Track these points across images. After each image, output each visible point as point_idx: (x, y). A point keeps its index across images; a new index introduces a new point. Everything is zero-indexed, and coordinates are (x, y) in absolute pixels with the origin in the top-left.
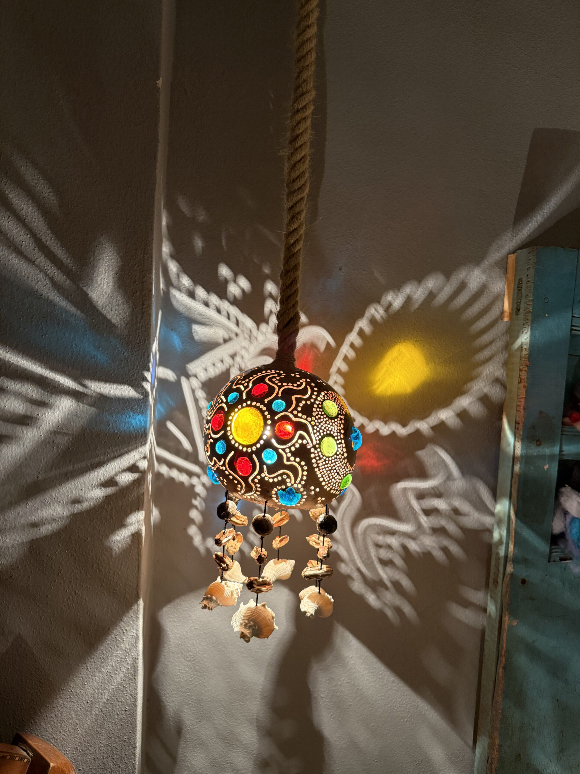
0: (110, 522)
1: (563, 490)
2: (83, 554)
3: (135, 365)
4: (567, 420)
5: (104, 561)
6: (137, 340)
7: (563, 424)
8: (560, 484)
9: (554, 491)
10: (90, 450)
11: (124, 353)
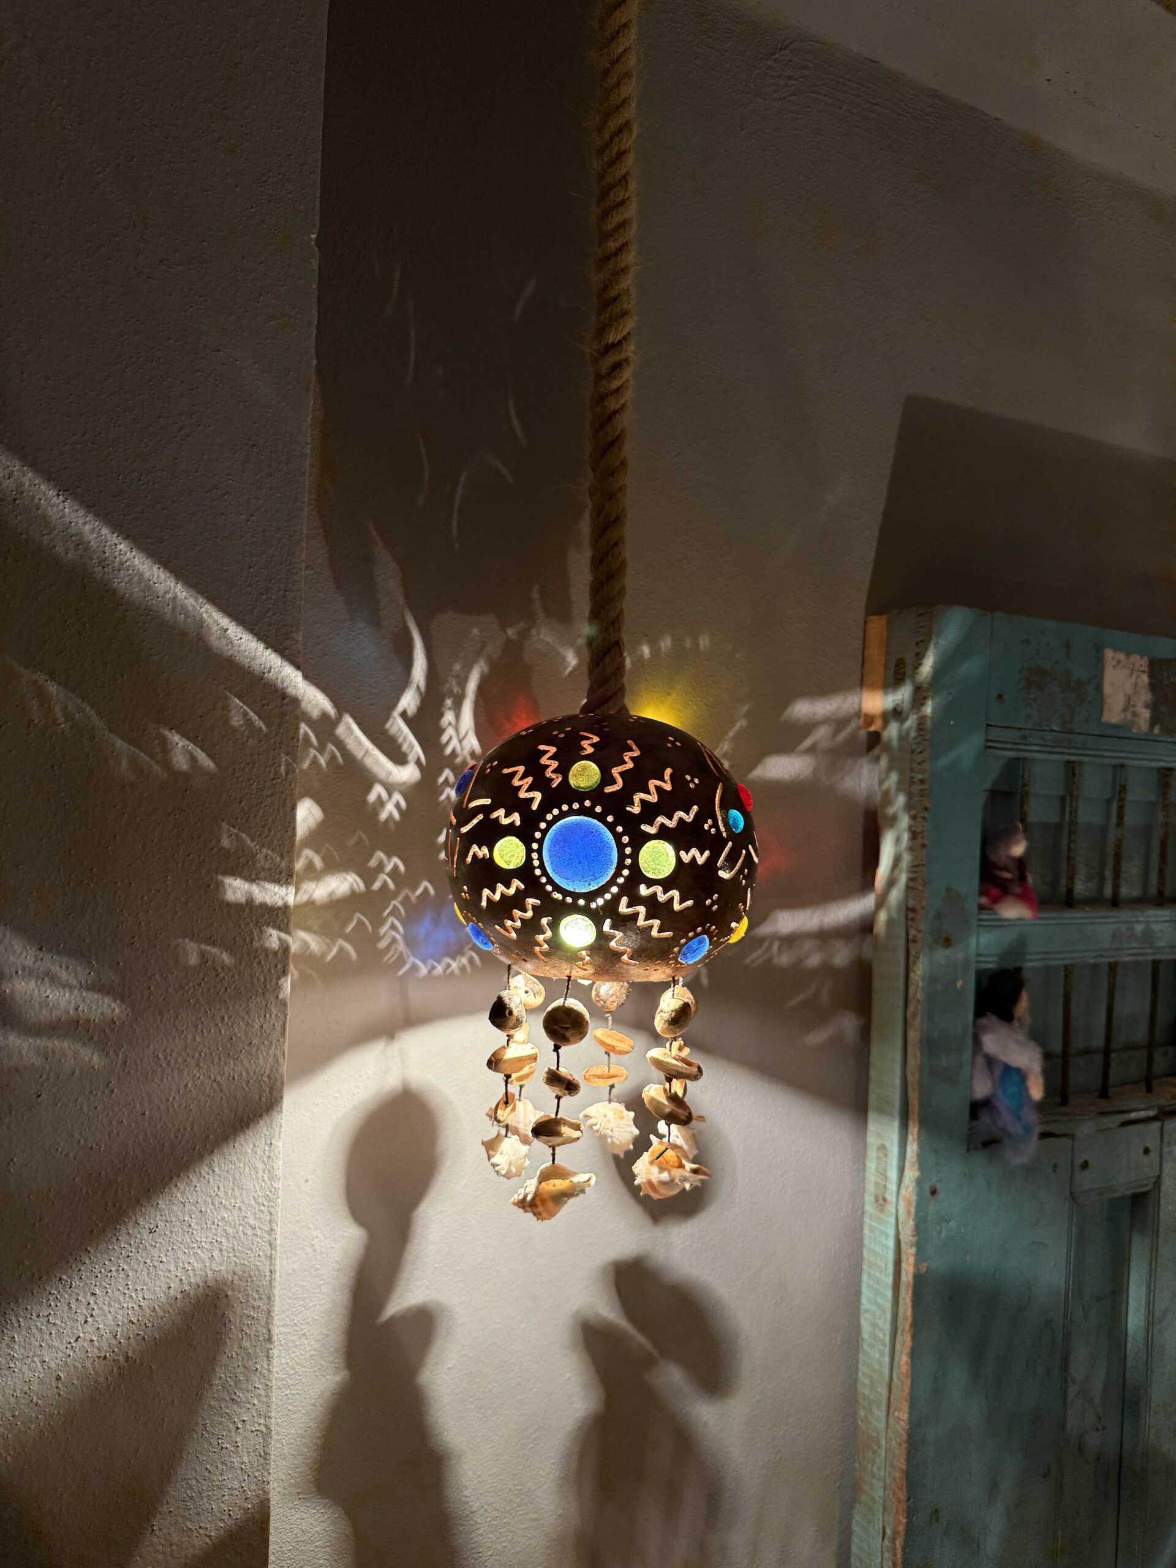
0: (209, 1182)
1: (983, 1021)
2: (145, 1263)
3: (264, 826)
4: (984, 900)
5: (194, 1270)
6: (270, 772)
7: (982, 908)
8: (979, 1013)
9: (971, 1024)
10: (162, 1022)
11: (240, 802)
